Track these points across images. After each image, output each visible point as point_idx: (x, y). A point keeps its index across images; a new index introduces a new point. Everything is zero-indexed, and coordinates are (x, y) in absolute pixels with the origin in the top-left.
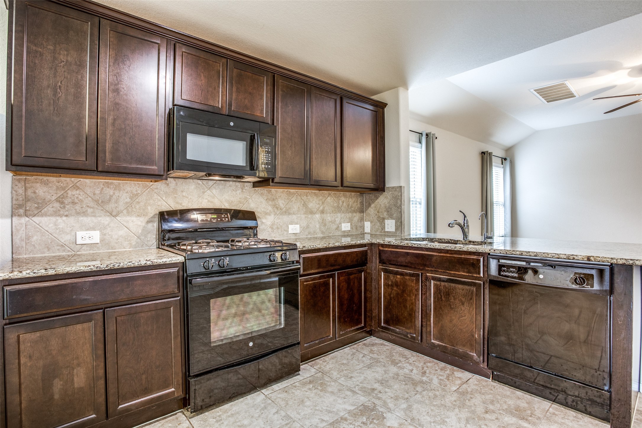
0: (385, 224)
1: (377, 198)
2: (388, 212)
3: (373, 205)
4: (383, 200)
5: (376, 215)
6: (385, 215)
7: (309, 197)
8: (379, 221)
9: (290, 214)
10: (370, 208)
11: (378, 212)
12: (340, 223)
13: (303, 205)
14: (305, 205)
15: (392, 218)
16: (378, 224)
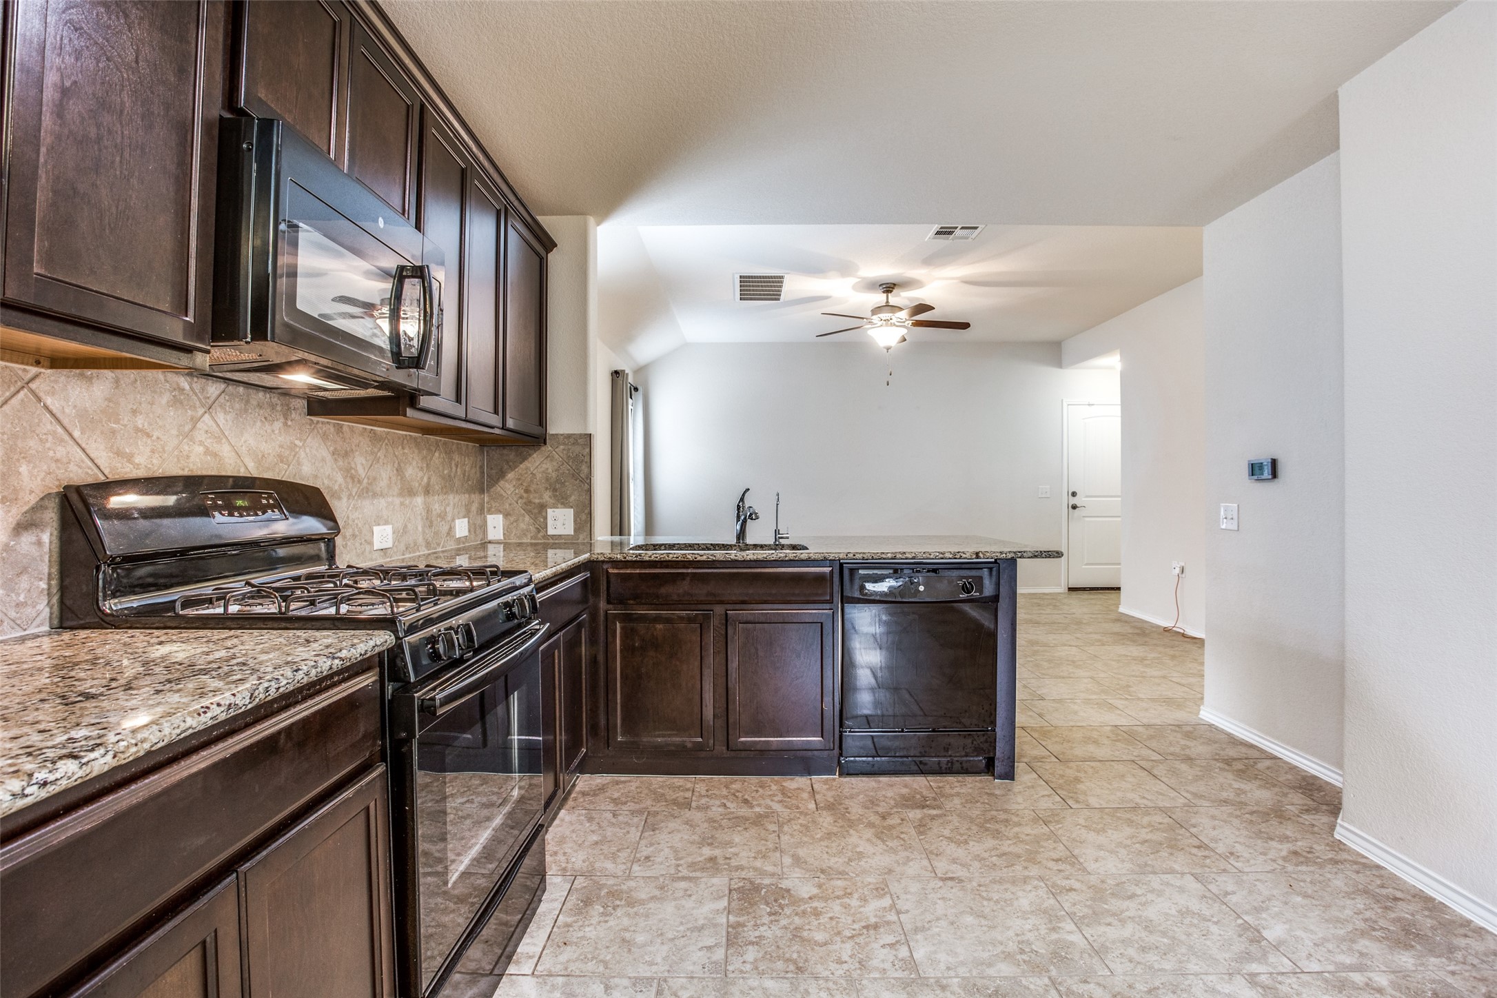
0: (546, 518)
1: (524, 459)
2: (555, 490)
3: (510, 476)
4: (539, 464)
5: (521, 497)
6: (547, 497)
7: (406, 451)
8: (529, 512)
9: (375, 495)
10: (502, 483)
11: (527, 491)
12: (453, 520)
13: (397, 470)
14: (399, 471)
15: (565, 505)
16: (527, 518)
